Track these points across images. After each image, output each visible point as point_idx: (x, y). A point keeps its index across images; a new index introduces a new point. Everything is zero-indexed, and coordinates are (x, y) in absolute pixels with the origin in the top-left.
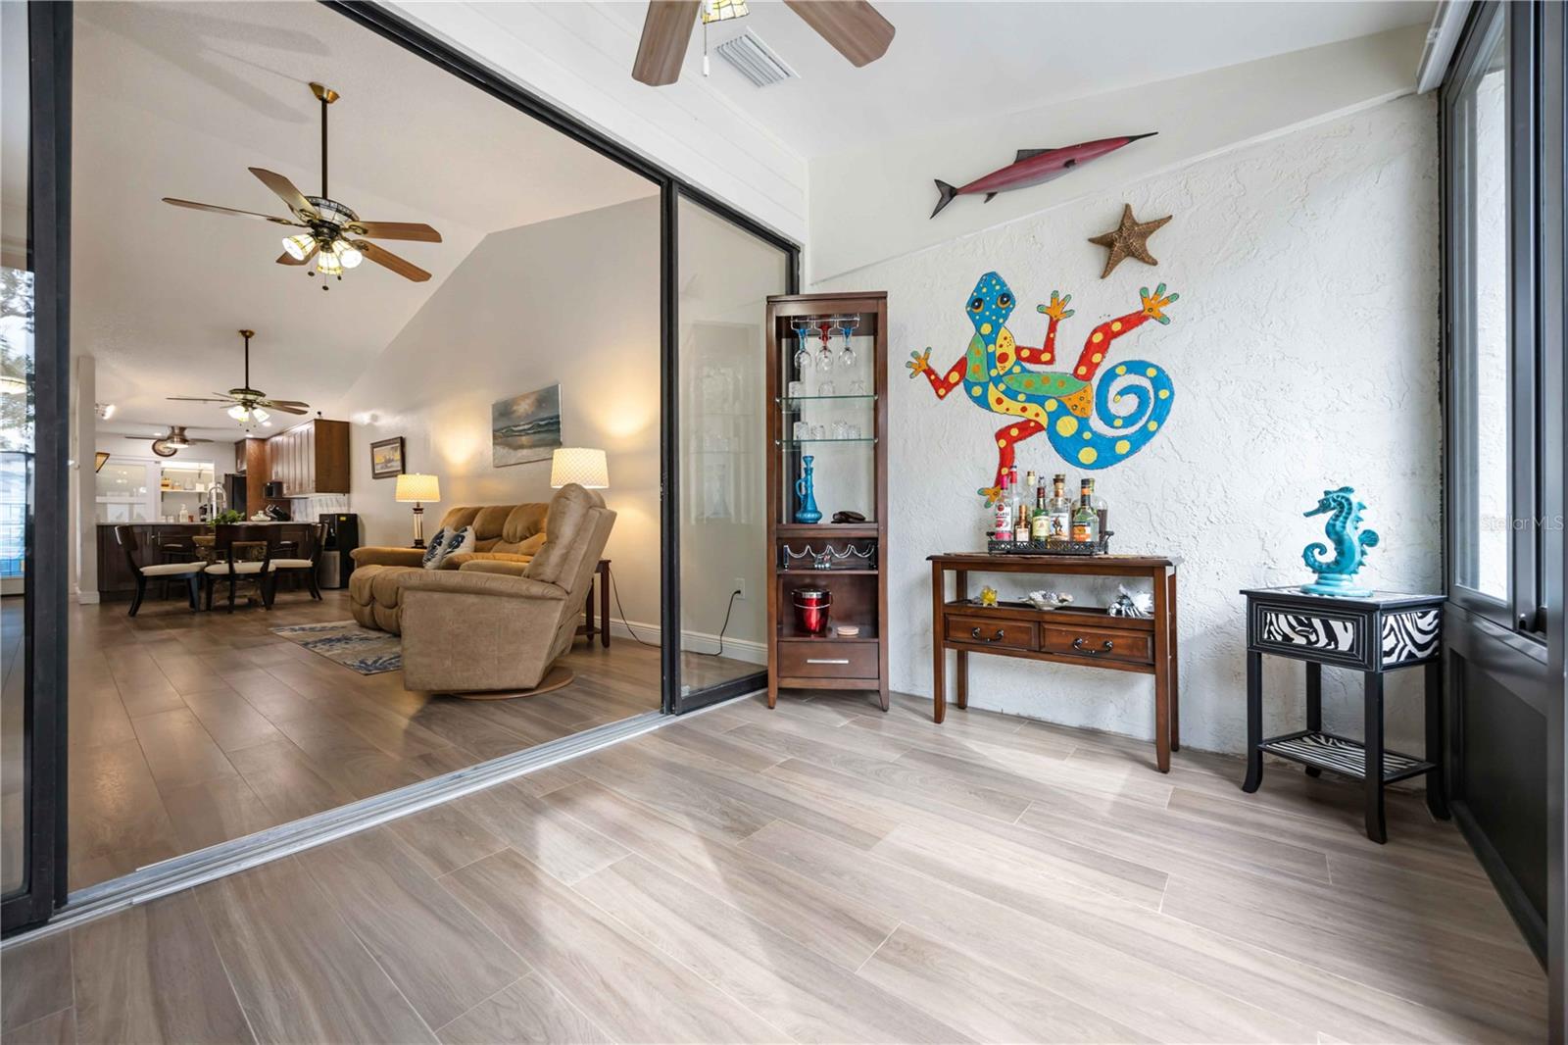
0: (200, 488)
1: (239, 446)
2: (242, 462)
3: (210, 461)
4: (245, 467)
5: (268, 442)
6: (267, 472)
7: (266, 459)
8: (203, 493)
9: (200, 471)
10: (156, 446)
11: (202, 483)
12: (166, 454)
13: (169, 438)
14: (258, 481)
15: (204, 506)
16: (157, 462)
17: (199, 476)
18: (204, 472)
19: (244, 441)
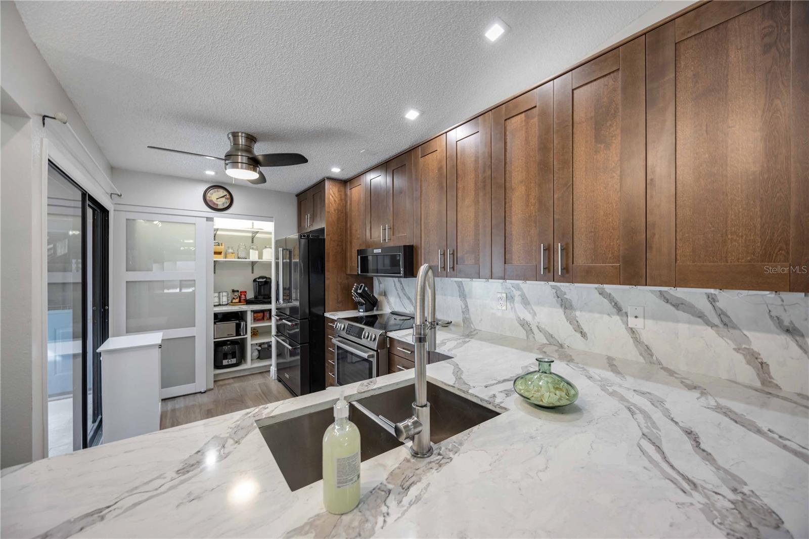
0: (254, 256)
1: (309, 198)
2: (313, 218)
3: (268, 218)
4: (321, 224)
5: (356, 183)
6: (354, 232)
7: (351, 209)
8: (256, 262)
9: (257, 232)
10: (209, 195)
11: (257, 249)
12: (220, 207)
13: (228, 156)
14: (338, 245)
15: (259, 278)
16: (209, 219)
17: (253, 239)
18: (258, 235)
19: (319, 186)
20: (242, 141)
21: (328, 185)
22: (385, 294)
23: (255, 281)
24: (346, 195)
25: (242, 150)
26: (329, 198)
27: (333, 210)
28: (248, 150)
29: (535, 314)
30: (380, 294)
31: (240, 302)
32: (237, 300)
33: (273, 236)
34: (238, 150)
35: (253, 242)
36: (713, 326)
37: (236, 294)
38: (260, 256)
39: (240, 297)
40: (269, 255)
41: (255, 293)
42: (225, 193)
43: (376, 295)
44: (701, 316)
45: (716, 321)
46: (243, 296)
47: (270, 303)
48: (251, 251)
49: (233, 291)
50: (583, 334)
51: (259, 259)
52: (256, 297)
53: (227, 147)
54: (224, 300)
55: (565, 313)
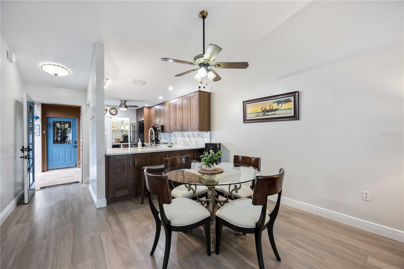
0: (122, 128)
1: (139, 111)
2: (141, 117)
3: (128, 117)
4: (143, 119)
5: (152, 108)
6: (152, 121)
7: (151, 116)
8: (123, 130)
9: (124, 121)
10: (111, 111)
11: (123, 126)
12: (114, 114)
13: (120, 106)
14: (148, 125)
15: (124, 135)
16: (111, 118)
17: (122, 123)
18: (124, 122)
19: (142, 108)
20: (123, 102)
21: (145, 108)
22: (161, 138)
23: (123, 136)
24: (150, 111)
25: (123, 104)
26: (145, 112)
27: (146, 115)
28: (125, 104)
29: (185, 139)
30: (160, 138)
31: (118, 142)
32: (117, 142)
33: (129, 122)
34: (122, 104)
35: (122, 124)
36: (202, 138)
37: (117, 140)
38: (125, 128)
39: (118, 141)
40: (128, 128)
41: (123, 140)
42: (115, 110)
43: (159, 139)
44: (201, 137)
45: (202, 137)
46: (119, 140)
47: (128, 142)
48: (122, 127)
49: (116, 139)
50: (191, 142)
51: (124, 129)
52: (123, 141)
53: (120, 103)
54: (114, 142)
55: (189, 138)
